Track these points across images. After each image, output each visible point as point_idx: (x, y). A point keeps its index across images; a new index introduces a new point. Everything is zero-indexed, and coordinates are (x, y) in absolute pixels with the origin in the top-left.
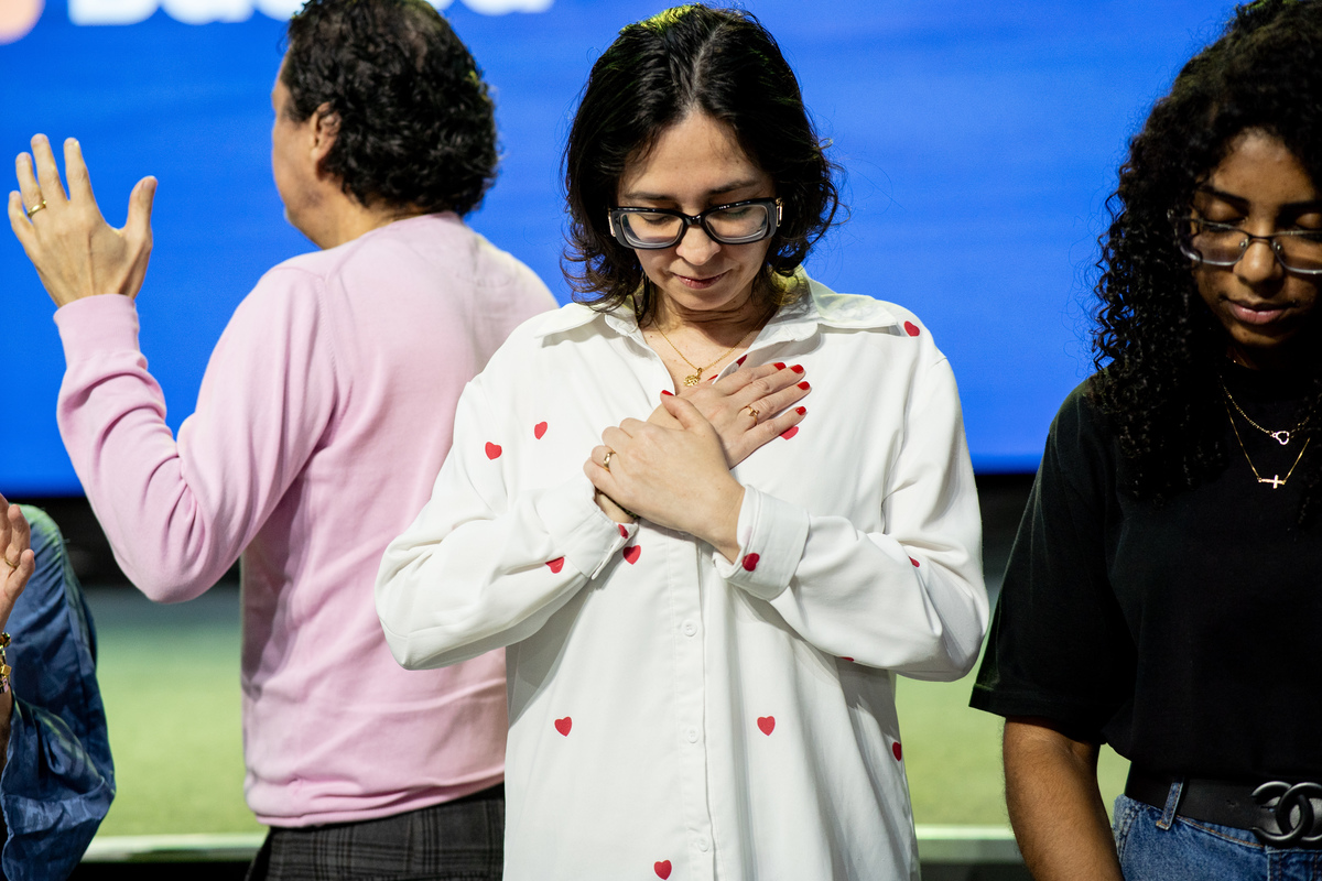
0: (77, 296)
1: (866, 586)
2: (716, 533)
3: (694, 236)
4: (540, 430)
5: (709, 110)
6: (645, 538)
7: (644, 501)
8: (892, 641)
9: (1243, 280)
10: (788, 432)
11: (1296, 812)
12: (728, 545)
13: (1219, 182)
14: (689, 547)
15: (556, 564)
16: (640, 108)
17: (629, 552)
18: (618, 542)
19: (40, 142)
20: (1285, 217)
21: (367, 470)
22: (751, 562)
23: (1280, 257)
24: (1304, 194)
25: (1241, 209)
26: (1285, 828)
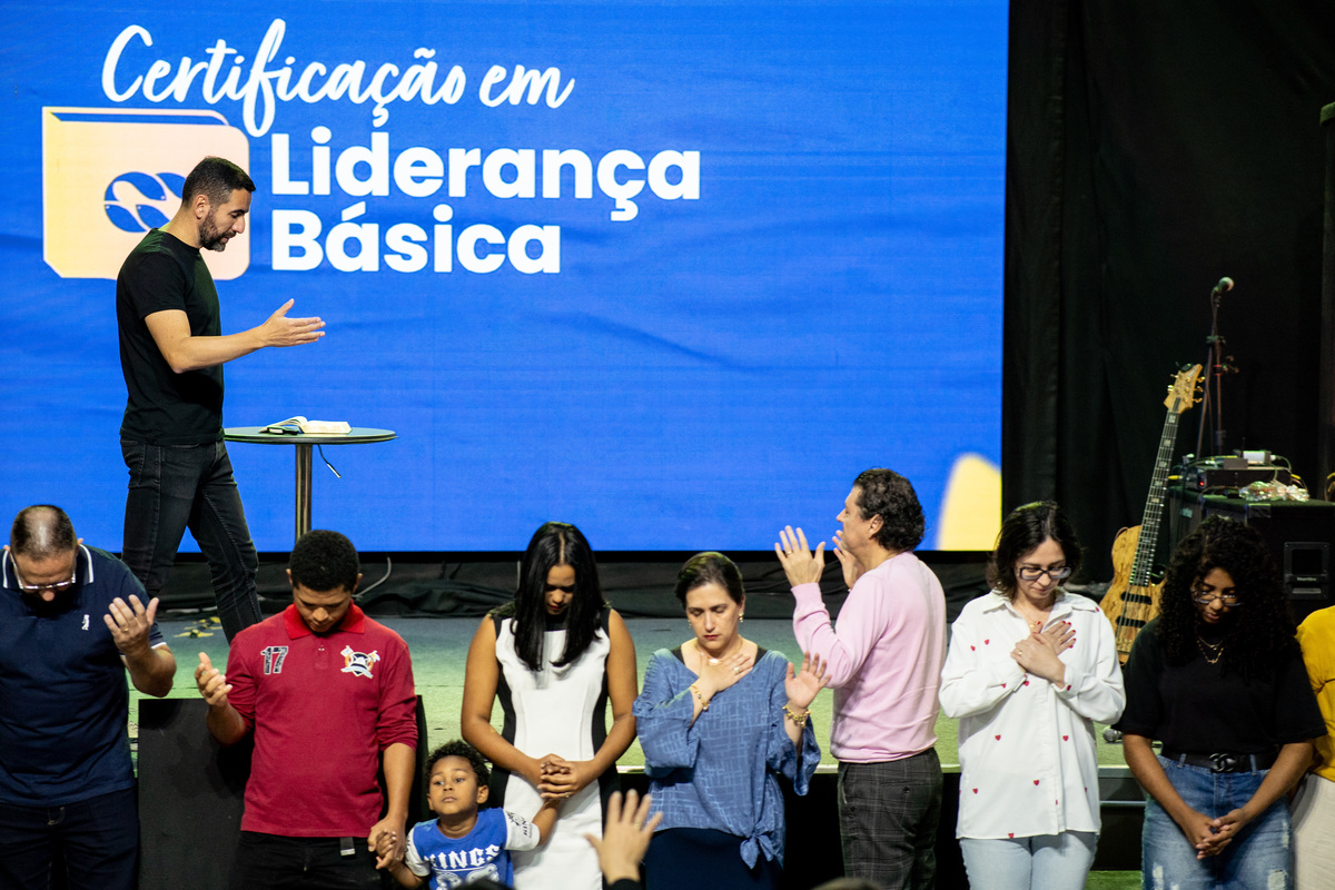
0: (802, 583)
1: (1098, 695)
2: (1057, 678)
3: (1045, 576)
4: (987, 642)
5: (1054, 539)
6: (1031, 678)
7: (1033, 666)
8: (1103, 713)
9: (1212, 608)
10: (1071, 647)
11: (1223, 763)
12: (1060, 682)
13: (1206, 581)
14: (1045, 682)
15: (1004, 685)
16: (1030, 538)
17: (1026, 683)
18: (1023, 680)
19: (788, 528)
20: (1225, 591)
21: (895, 646)
22: (1069, 688)
23: (1223, 602)
24: (1232, 586)
25: (1212, 588)
26: (1220, 767)
